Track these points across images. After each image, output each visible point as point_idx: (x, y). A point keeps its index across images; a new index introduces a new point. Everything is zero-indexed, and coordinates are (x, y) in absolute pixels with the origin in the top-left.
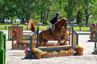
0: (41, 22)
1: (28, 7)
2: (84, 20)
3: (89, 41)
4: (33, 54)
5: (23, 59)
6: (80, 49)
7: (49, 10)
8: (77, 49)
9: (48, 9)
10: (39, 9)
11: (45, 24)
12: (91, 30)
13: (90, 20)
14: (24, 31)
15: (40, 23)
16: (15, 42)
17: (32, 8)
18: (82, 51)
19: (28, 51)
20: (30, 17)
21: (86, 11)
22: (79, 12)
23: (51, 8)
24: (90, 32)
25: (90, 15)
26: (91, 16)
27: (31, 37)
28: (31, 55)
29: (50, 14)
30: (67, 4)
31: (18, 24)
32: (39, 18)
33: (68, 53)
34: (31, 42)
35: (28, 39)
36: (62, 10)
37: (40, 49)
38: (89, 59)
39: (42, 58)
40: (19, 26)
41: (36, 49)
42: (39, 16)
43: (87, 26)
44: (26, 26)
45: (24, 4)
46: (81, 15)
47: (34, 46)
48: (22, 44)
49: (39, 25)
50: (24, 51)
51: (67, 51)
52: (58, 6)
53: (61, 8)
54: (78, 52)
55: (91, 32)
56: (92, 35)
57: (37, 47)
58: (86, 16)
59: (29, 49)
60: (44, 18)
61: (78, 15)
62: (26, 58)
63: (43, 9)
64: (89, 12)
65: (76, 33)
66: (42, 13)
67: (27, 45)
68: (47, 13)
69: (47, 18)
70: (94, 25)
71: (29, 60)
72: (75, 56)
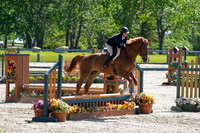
0: (67, 45)
1: (39, 13)
2: (156, 41)
3: (164, 84)
4: (49, 111)
5: (29, 122)
6: (147, 101)
7: (82, 20)
8: (141, 101)
9: (81, 17)
10: (61, 18)
11: (75, 48)
12: (169, 61)
13: (166, 41)
14: (31, 64)
15: (65, 47)
16: (12, 86)
17: (48, 17)
18: (150, 105)
19: (40, 106)
20: (43, 34)
21: (159, 22)
22: (144, 25)
23: (87, 15)
24: (167, 66)
25: (166, 30)
26: (170, 32)
27: (46, 76)
28: (46, 114)
29: (85, 28)
30: (120, 7)
31: (18, 50)
32: (61, 37)
33: (122, 109)
34: (46, 86)
35: (40, 81)
36: (111, 20)
37: (64, 100)
38: (166, 121)
39: (68, 119)
40: (21, 53)
41: (56, 102)
42: (62, 33)
43: (160, 53)
44: (36, 54)
45: (32, 7)
46: (149, 29)
47: (52, 95)
48: (27, 91)
49: (63, 51)
50: (31, 106)
51: (120, 106)
52: (102, 11)
53: (108, 15)
54: (143, 107)
55: (170, 65)
56: (170, 70)
57: (58, 97)
58: (159, 33)
59: (41, 102)
60: (73, 36)
61: (143, 30)
62: (35, 120)
63: (70, 17)
64: (165, 24)
65: (138, 68)
66: (69, 27)
67: (39, 92)
68: (78, 25)
69: (79, 37)
70: (175, 50)
71: (42, 124)
72: (137, 116)
